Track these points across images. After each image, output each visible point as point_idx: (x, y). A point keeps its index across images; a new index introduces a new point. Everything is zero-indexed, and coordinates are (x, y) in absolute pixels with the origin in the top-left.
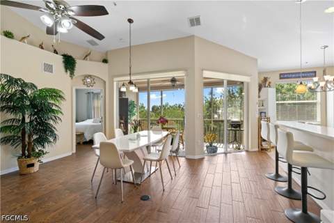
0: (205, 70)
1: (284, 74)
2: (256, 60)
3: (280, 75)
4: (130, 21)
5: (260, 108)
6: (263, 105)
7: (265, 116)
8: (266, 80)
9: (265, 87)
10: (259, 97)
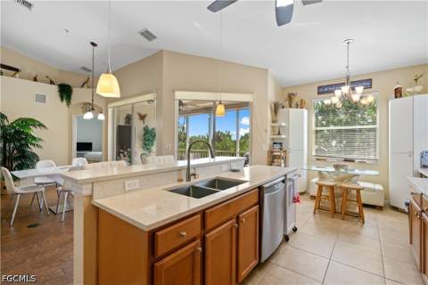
0: (178, 90)
1: (325, 87)
2: (266, 70)
3: (319, 88)
4: (93, 44)
5: (275, 137)
6: (279, 134)
7: (281, 149)
8: (290, 97)
9: (290, 106)
10: (273, 122)
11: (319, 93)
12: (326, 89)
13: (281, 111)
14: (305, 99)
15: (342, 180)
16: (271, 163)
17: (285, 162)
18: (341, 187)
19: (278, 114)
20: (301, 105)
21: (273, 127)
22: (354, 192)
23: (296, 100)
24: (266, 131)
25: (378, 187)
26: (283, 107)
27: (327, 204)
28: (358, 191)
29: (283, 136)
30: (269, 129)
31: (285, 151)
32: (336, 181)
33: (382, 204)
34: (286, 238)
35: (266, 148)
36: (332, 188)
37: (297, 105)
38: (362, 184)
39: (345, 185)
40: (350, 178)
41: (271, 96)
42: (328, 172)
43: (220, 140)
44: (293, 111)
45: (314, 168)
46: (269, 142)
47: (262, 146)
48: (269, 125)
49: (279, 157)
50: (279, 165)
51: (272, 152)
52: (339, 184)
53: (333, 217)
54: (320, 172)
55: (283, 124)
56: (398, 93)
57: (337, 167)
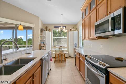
2: (39, 17)
3: (54, 26)
5: (41, 40)
6: (43, 39)
7: (44, 44)
8: (46, 28)
9: (46, 31)
10: (41, 35)
11: (54, 28)
12: (56, 27)
13: (43, 31)
14: (51, 29)
15: (61, 52)
16: (40, 49)
17: (45, 48)
18: (61, 54)
19: (43, 33)
20: (49, 30)
21: (41, 37)
22: (63, 55)
23: (48, 29)
24: (39, 38)
25: (67, 52)
26: (44, 30)
27: (57, 59)
28: (64, 54)
29: (44, 40)
30: (40, 37)
31: (45, 45)
32: (59, 52)
33: (68, 56)
34: (48, 74)
35: (39, 44)
36: (59, 54)
37: (48, 30)
38: (65, 52)
39: (62, 53)
40: (63, 51)
41: (40, 26)
42: (57, 50)
43: (18, 41)
44: (47, 32)
45: (53, 49)
46: (40, 42)
47: (37, 43)
48: (40, 36)
49: (43, 46)
50: (43, 49)
51: (41, 45)
52: (60, 53)
53: (59, 62)
54: (55, 50)
55: (44, 36)
56: (71, 30)
57: (59, 48)
